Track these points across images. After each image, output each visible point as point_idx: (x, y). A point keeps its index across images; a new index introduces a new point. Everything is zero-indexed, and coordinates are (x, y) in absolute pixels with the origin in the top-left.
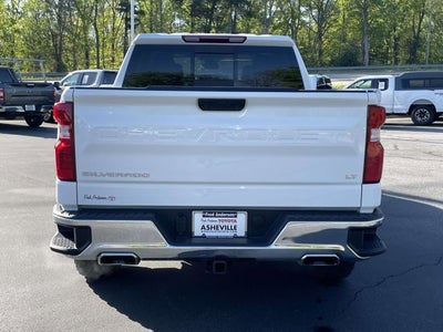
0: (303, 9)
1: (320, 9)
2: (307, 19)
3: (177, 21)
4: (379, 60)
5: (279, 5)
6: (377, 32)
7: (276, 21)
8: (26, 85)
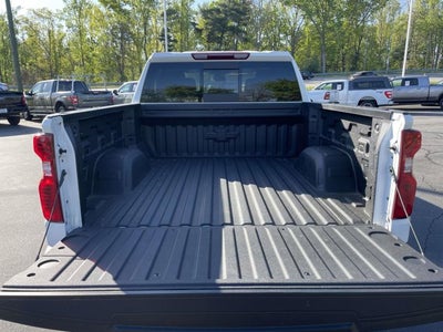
0: (281, 36)
1: (293, 35)
2: (284, 43)
3: (199, 46)
4: (332, 68)
5: (266, 33)
6: (332, 50)
7: (264, 44)
8: (92, 93)
